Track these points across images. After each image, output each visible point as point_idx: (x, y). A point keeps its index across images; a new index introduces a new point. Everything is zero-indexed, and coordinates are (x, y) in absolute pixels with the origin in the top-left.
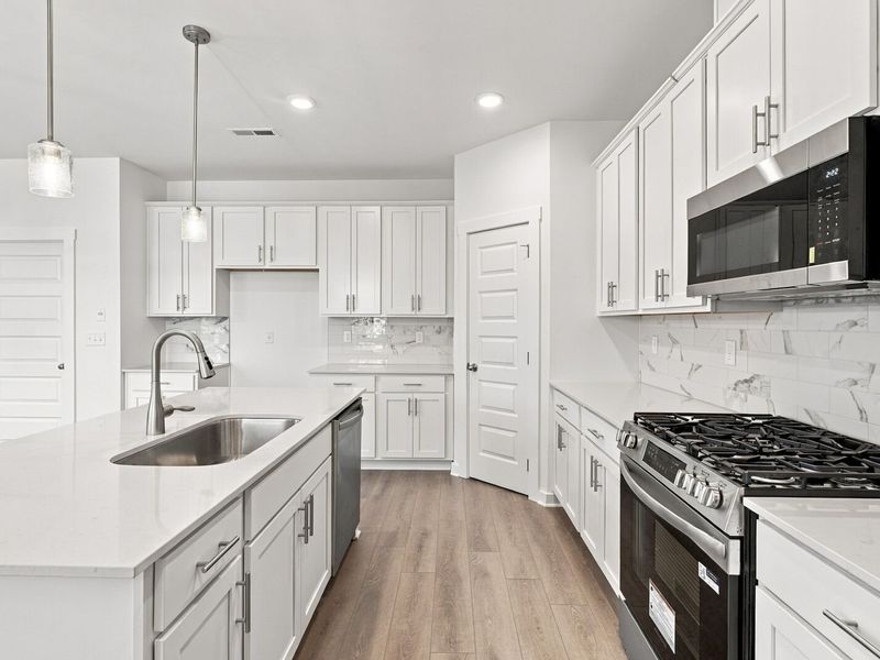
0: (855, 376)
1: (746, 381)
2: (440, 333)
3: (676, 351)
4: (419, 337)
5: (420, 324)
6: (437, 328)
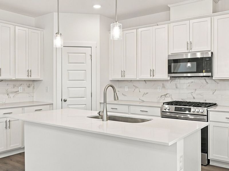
0: (192, 91)
1: (165, 95)
2: (29, 87)
3: (137, 90)
4: (20, 89)
5: (21, 83)
6: (28, 85)
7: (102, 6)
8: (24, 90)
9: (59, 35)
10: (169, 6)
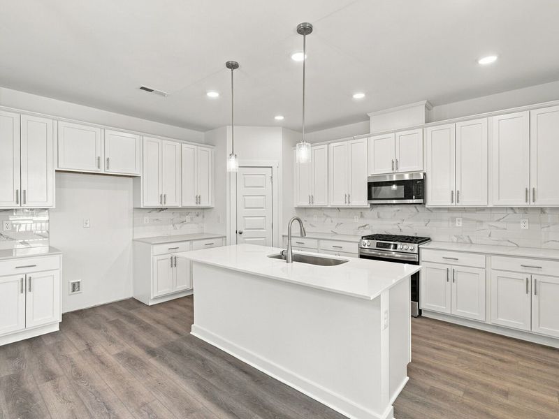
0: (399, 222)
1: (363, 226)
2: (198, 216)
3: (329, 220)
4: (188, 218)
5: (188, 211)
6: (197, 213)
7: (285, 117)
8: (192, 219)
9: (233, 157)
10: (369, 114)
